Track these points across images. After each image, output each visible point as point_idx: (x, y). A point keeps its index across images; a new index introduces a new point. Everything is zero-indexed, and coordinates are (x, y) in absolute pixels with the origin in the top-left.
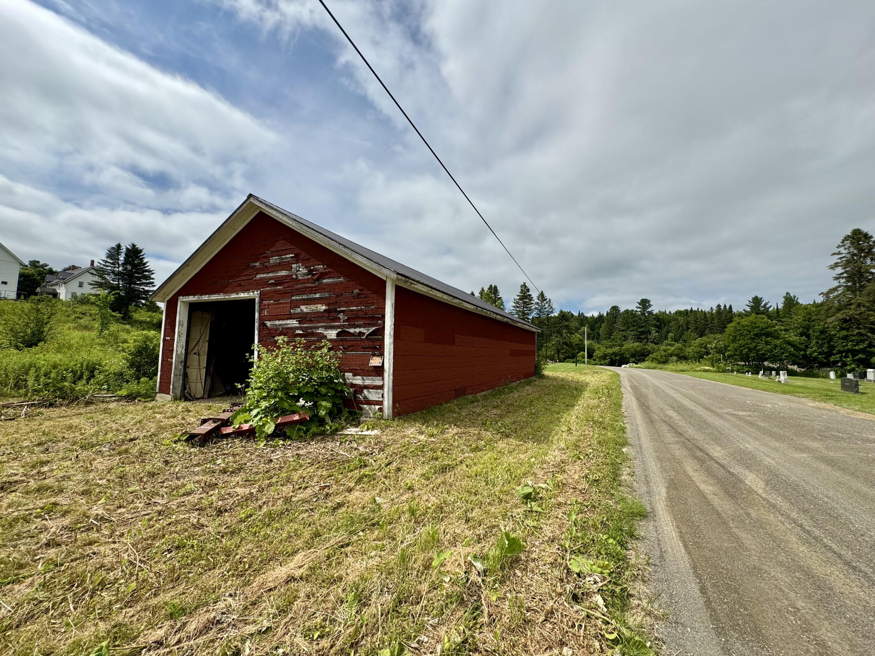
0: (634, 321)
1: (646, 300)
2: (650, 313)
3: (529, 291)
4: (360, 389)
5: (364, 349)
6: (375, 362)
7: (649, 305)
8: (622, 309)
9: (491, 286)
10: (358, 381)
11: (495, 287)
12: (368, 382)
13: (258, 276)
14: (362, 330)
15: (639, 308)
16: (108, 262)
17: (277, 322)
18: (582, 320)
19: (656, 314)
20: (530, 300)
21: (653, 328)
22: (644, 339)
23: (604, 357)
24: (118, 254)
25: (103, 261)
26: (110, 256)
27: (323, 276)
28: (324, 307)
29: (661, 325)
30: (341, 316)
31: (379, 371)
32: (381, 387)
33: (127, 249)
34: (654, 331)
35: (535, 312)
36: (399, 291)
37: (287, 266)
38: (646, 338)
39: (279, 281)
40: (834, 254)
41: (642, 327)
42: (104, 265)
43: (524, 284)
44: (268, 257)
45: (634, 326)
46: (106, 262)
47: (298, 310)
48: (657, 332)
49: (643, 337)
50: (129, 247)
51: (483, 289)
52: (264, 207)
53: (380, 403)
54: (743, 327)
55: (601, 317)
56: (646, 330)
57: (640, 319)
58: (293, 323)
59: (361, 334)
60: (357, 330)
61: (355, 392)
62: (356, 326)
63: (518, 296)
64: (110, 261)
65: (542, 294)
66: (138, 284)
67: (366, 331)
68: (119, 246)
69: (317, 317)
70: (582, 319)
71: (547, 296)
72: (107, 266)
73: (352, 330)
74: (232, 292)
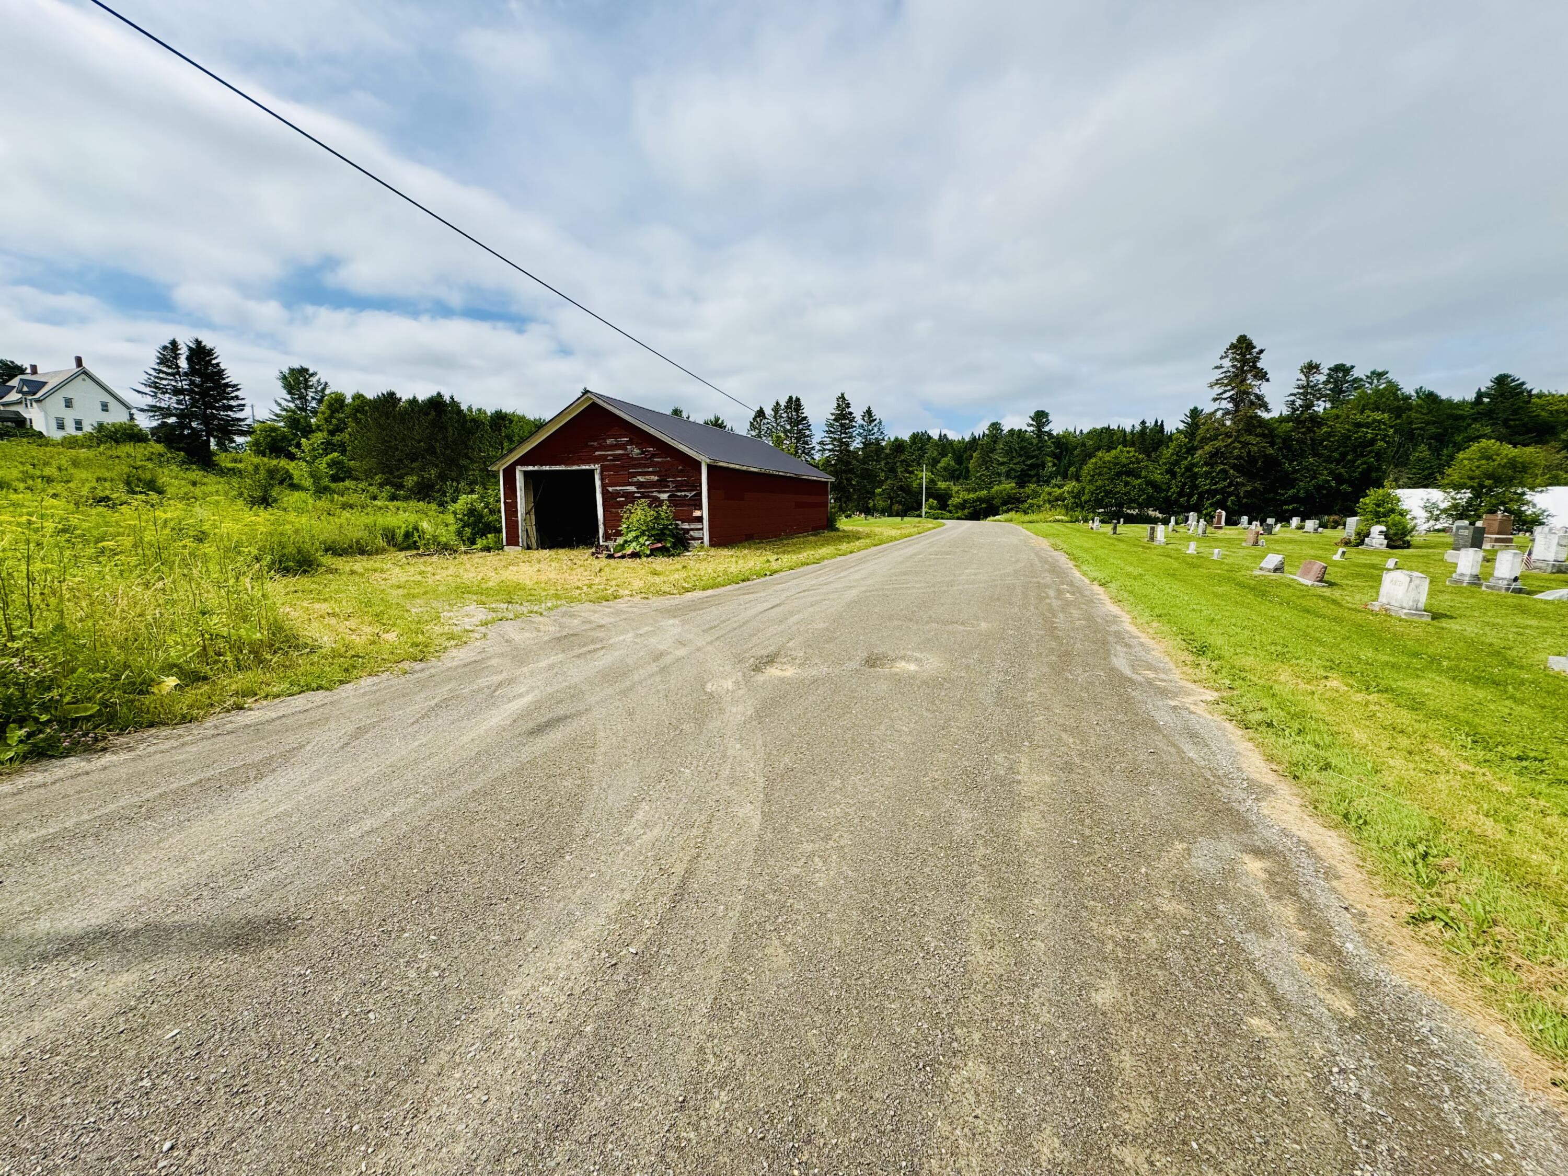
0: (1021, 449)
1: (1043, 412)
2: (1049, 434)
3: (848, 407)
4: (687, 531)
5: (689, 506)
6: (697, 513)
7: (1047, 420)
8: (1006, 429)
9: (791, 398)
10: (686, 526)
11: (798, 399)
12: (692, 527)
13: (597, 453)
14: (687, 493)
15: (1032, 425)
16: (163, 372)
17: (618, 488)
18: (944, 446)
19: (1058, 435)
20: (851, 421)
21: (1049, 459)
22: (1033, 476)
23: (962, 506)
24: (176, 357)
25: (154, 369)
26: (163, 361)
27: (653, 456)
28: (656, 478)
29: (1061, 453)
30: (670, 484)
31: (700, 519)
32: (702, 529)
33: (190, 349)
34: (1050, 464)
35: (858, 441)
36: (709, 467)
37: (623, 447)
38: (1037, 475)
39: (617, 458)
40: (1217, 368)
41: (1033, 457)
42: (156, 377)
43: (842, 394)
44: (605, 440)
45: (1020, 456)
46: (160, 371)
47: (635, 480)
48: (1054, 465)
49: (1032, 473)
50: (191, 345)
51: (777, 403)
52: (595, 398)
53: (702, 539)
54: (1104, 463)
55: (974, 440)
56: (1039, 462)
57: (1031, 444)
58: (632, 489)
59: (686, 496)
60: (683, 494)
61: (684, 533)
62: (681, 491)
63: (832, 414)
64: (165, 369)
65: (869, 412)
66: (217, 409)
67: (690, 495)
68: (174, 343)
69: (652, 484)
70: (944, 444)
71: (877, 414)
72: (162, 379)
73: (679, 494)
74: (574, 465)
